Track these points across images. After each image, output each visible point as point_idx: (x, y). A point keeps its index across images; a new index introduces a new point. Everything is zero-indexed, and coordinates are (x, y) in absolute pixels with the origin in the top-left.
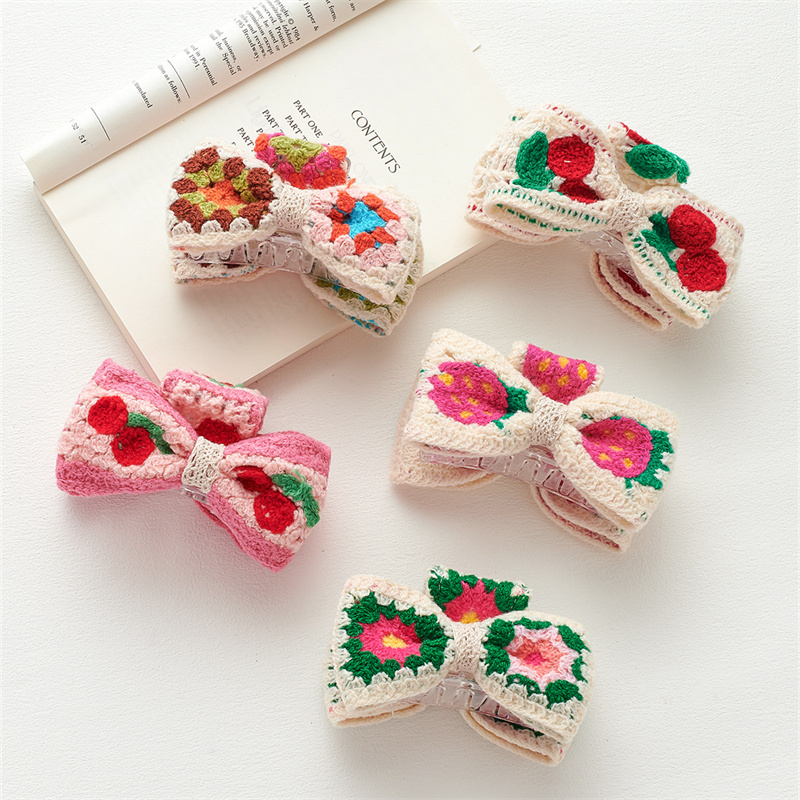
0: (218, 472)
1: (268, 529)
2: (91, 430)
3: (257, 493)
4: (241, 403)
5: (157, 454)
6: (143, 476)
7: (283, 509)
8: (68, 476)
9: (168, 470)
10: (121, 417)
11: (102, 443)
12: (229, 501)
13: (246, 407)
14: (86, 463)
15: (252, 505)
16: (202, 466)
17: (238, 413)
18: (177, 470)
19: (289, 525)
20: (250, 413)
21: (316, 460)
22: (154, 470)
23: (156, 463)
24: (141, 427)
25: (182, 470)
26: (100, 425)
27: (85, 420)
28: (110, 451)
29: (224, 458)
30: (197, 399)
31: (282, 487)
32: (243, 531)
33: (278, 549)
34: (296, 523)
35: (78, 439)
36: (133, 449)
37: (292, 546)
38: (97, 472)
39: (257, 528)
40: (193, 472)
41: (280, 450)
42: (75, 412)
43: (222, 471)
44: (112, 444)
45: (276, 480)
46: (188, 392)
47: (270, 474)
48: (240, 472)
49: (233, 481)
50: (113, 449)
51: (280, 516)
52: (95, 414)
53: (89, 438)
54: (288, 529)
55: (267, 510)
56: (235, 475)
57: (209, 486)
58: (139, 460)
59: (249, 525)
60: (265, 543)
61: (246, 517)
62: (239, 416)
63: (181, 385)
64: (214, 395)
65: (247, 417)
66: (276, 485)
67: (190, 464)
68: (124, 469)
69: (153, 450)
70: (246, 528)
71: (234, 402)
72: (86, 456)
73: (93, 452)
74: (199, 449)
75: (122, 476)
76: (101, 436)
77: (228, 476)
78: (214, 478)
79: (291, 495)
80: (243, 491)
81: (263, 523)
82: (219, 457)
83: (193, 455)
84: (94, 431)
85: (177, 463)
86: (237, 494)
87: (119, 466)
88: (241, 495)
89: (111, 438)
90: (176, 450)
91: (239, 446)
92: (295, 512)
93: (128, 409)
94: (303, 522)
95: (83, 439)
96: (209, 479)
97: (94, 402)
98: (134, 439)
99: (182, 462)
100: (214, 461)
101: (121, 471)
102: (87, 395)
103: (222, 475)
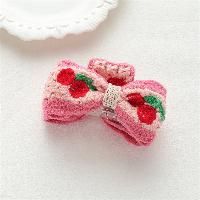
0: (120, 97)
1: (145, 123)
2: (59, 84)
3: (137, 107)
4: (125, 67)
5: (90, 91)
6: (85, 102)
7: (151, 113)
8: (51, 106)
9: (96, 97)
10: (72, 77)
11: (65, 89)
12: (126, 111)
13: (128, 69)
14: (58, 100)
15: (136, 112)
16: (112, 94)
17: (125, 72)
18: (101, 97)
19: (154, 120)
20: (130, 71)
21: (162, 91)
22: (90, 98)
23: (90, 95)
24: (81, 80)
25: (102, 97)
26: (63, 82)
27: (55, 81)
28: (69, 92)
29: (122, 91)
30: (106, 67)
31: (149, 103)
32: (133, 125)
33: (150, 132)
34: (157, 119)
35: (53, 90)
36: (79, 91)
37: (156, 130)
38: (64, 103)
39: (140, 123)
40: (108, 98)
41: (146, 85)
42: (50, 78)
43: (121, 96)
44: (70, 89)
45: (147, 99)
46: (101, 64)
47: (143, 96)
48: (130, 97)
49: (126, 102)
50: (70, 91)
51: (149, 116)
52: (60, 77)
53: (58, 88)
54: (154, 122)
55: (143, 114)
56: (127, 99)
57: (115, 104)
58: (83, 95)
59: (136, 121)
60: (143, 130)
61: (134, 117)
62: (126, 73)
63: (97, 62)
64: (113, 65)
65: (129, 73)
66: (146, 102)
67: (106, 94)
68: (76, 100)
69: (88, 90)
70: (134, 123)
71: (122, 67)
72: (58, 97)
73: (61, 94)
74: (110, 87)
75: (75, 103)
76: (64, 86)
77: (124, 99)
78: (118, 100)
79: (154, 105)
80: (131, 106)
81: (142, 120)
82: (120, 91)
83: (107, 90)
84: (61, 85)
85: (101, 94)
86: (128, 108)
87: (74, 99)
88: (131, 108)
89: (69, 87)
90: (99, 89)
91: (128, 85)
92: (156, 114)
93: (75, 73)
94: (160, 118)
95: (55, 89)
96: (116, 101)
97: (59, 72)
98: (79, 87)
99: (102, 94)
100: (117, 92)
101: (75, 101)
102: (55, 70)
103: (121, 99)
